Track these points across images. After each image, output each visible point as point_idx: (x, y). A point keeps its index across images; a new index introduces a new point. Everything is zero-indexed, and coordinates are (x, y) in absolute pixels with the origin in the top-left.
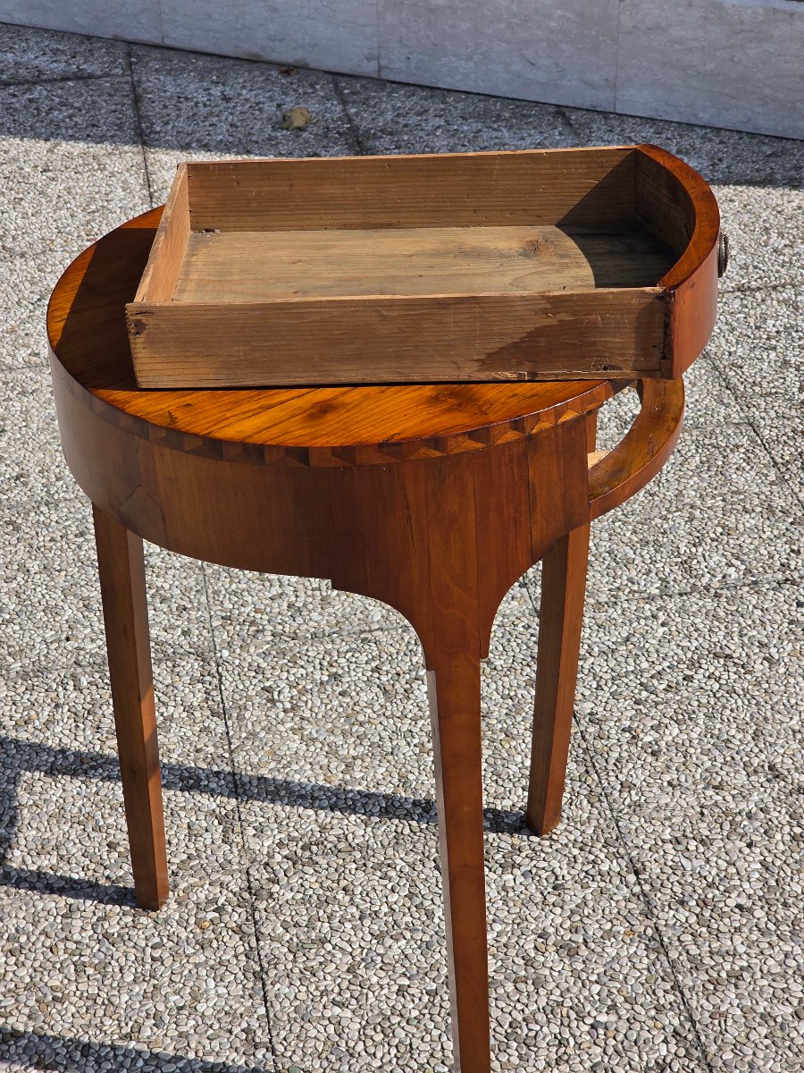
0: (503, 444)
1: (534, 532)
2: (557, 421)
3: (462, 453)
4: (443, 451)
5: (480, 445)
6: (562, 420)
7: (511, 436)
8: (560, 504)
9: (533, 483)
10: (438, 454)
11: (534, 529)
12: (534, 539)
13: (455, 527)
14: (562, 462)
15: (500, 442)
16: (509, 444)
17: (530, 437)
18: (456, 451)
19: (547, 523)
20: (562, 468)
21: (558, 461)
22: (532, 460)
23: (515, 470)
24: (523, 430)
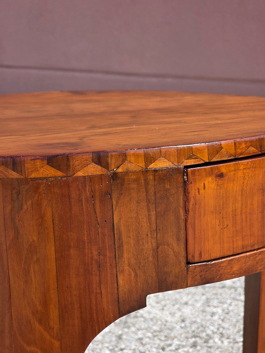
0: (84, 177)
1: (121, 282)
2: (147, 166)
3: (40, 179)
4: (20, 172)
5: (59, 173)
6: (152, 166)
7: (94, 169)
8: (151, 259)
9: (119, 229)
10: (14, 175)
11: (120, 278)
12: (120, 289)
13: (35, 258)
14: (153, 213)
15: (80, 174)
16: (91, 178)
17: (115, 176)
18: (33, 176)
19: (136, 275)
20: (153, 218)
21: (149, 210)
22: (117, 203)
23: (98, 210)
24: (106, 166)
